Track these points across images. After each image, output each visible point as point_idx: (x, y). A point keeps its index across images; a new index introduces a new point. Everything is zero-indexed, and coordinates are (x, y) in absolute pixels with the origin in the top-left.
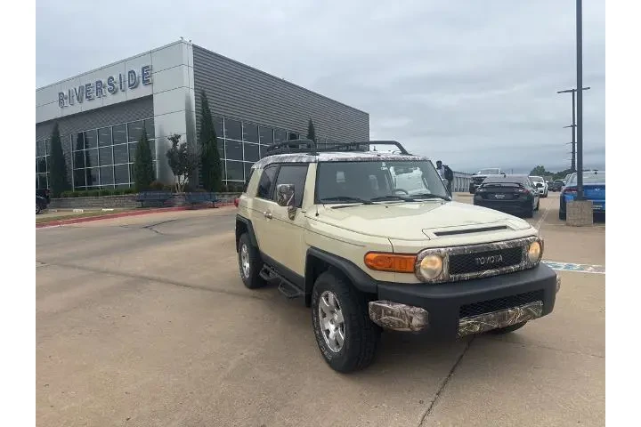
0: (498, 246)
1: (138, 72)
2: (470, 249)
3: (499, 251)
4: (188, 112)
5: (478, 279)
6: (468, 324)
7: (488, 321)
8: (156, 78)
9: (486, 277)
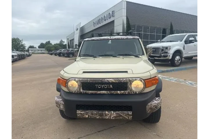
0: (108, 81)
1: (111, 13)
2: (91, 80)
3: (109, 83)
4: (123, 24)
5: (96, 94)
6: (81, 114)
7: (92, 114)
8: (116, 14)
9: (100, 94)
